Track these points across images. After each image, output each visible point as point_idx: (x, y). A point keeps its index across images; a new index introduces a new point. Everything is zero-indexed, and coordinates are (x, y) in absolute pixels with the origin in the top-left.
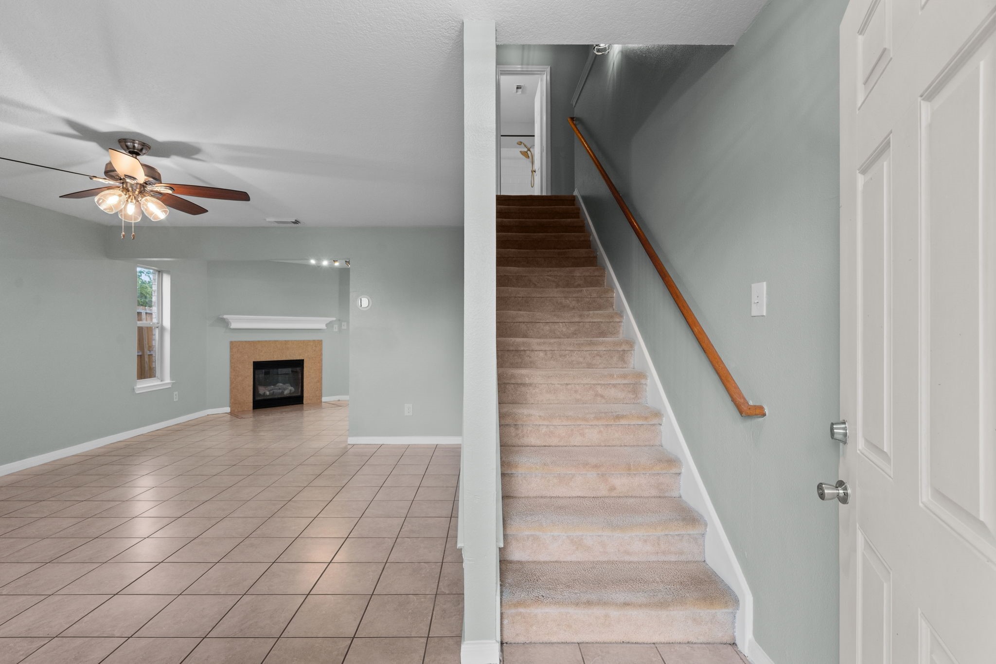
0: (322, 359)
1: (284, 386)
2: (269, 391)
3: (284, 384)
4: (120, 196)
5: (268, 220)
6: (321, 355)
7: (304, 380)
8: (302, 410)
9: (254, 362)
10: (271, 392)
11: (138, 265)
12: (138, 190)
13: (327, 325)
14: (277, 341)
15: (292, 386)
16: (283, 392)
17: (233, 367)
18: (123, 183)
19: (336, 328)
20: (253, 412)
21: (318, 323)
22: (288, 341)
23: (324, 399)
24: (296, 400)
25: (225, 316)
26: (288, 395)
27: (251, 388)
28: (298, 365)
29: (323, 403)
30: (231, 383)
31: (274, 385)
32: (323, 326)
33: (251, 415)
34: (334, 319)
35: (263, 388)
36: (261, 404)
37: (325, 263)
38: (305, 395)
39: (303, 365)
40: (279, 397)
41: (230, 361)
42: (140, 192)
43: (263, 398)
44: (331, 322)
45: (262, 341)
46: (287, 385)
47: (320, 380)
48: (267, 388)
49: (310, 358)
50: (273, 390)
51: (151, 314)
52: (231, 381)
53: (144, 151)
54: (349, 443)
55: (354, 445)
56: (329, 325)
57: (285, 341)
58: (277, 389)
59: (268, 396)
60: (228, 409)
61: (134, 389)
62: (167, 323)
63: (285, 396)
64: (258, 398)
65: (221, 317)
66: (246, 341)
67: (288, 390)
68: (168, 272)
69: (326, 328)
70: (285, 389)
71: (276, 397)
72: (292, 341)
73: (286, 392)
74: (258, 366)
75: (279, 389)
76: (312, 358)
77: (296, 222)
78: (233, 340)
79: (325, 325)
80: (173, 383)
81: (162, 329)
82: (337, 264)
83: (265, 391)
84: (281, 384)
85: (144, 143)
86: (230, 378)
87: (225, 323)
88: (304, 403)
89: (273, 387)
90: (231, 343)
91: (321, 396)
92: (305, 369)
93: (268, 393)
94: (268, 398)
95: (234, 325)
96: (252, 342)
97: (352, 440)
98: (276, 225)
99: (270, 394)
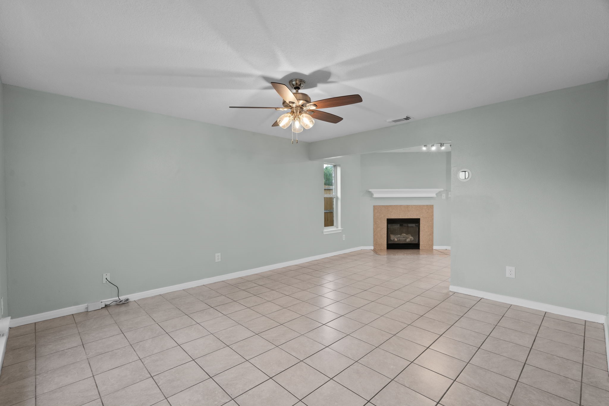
0: (433, 219)
1: (407, 236)
2: (397, 238)
3: (407, 234)
4: (290, 117)
5: (388, 121)
6: (433, 215)
7: (420, 232)
8: (419, 254)
9: (387, 219)
10: (398, 239)
11: (325, 163)
12: (299, 111)
13: (436, 194)
14: (402, 206)
15: (412, 236)
16: (405, 240)
17: (375, 221)
18: (291, 108)
19: (444, 196)
20: (387, 250)
21: (431, 193)
22: (409, 205)
23: (435, 247)
24: (415, 246)
25: (370, 190)
26: (409, 242)
27: (386, 235)
28: (417, 221)
29: (434, 251)
30: (374, 232)
31: (401, 234)
32: (434, 195)
33: (386, 253)
34: (442, 190)
35: (394, 236)
36: (392, 246)
37: (434, 148)
38: (421, 243)
39: (420, 222)
40: (403, 243)
41: (374, 218)
42: (300, 112)
43: (393, 243)
44: (440, 192)
45: (392, 206)
46: (409, 235)
47: (432, 234)
48: (396, 236)
49: (424, 218)
50: (399, 238)
51: (332, 189)
52: (374, 230)
53: (302, 85)
54: (450, 290)
55: (455, 293)
56: (439, 194)
57: (407, 205)
58: (402, 237)
59: (396, 241)
60: (372, 248)
61: (323, 232)
62: (339, 195)
63: (407, 243)
64: (390, 242)
65: (368, 190)
66: (382, 206)
67: (409, 239)
68: (339, 166)
69: (436, 196)
70: (407, 238)
71: (401, 242)
72: (411, 205)
73: (408, 240)
74: (390, 222)
75: (404, 237)
76: (426, 218)
77: (407, 118)
78: (375, 205)
79: (435, 194)
80: (342, 230)
81: (337, 198)
82: (443, 148)
83: (395, 238)
84: (405, 234)
85: (301, 80)
86: (374, 228)
87: (371, 194)
88: (420, 249)
89: (399, 236)
90: (374, 206)
91: (432, 245)
92: (421, 225)
93: (396, 240)
94: (396, 243)
95: (375, 196)
96: (386, 206)
97: (453, 288)
98: (394, 124)
99: (397, 240)
